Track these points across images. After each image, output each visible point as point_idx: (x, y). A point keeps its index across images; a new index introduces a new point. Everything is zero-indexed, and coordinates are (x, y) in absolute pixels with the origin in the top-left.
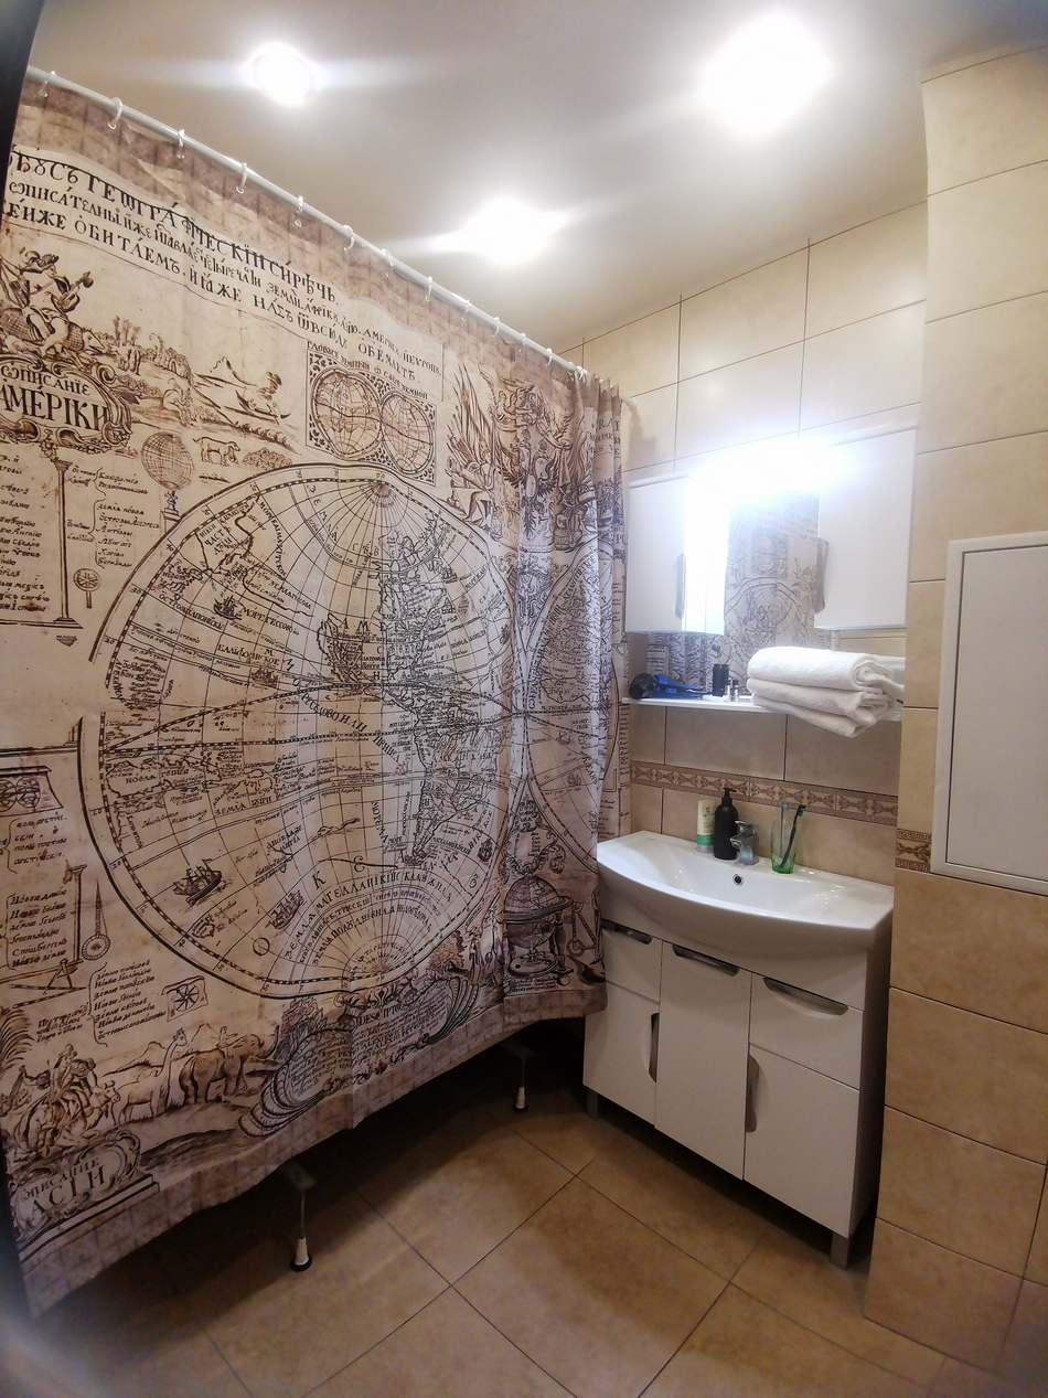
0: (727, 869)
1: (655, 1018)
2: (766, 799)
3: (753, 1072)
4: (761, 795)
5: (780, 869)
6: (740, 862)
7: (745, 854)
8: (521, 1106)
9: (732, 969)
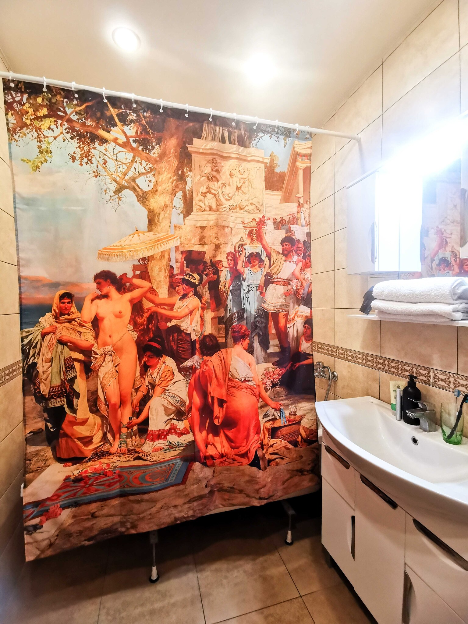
0: (410, 430)
1: (353, 518)
2: (445, 387)
3: (408, 587)
4: (441, 383)
5: (449, 439)
6: (420, 428)
7: (424, 423)
8: (289, 540)
9: (394, 505)
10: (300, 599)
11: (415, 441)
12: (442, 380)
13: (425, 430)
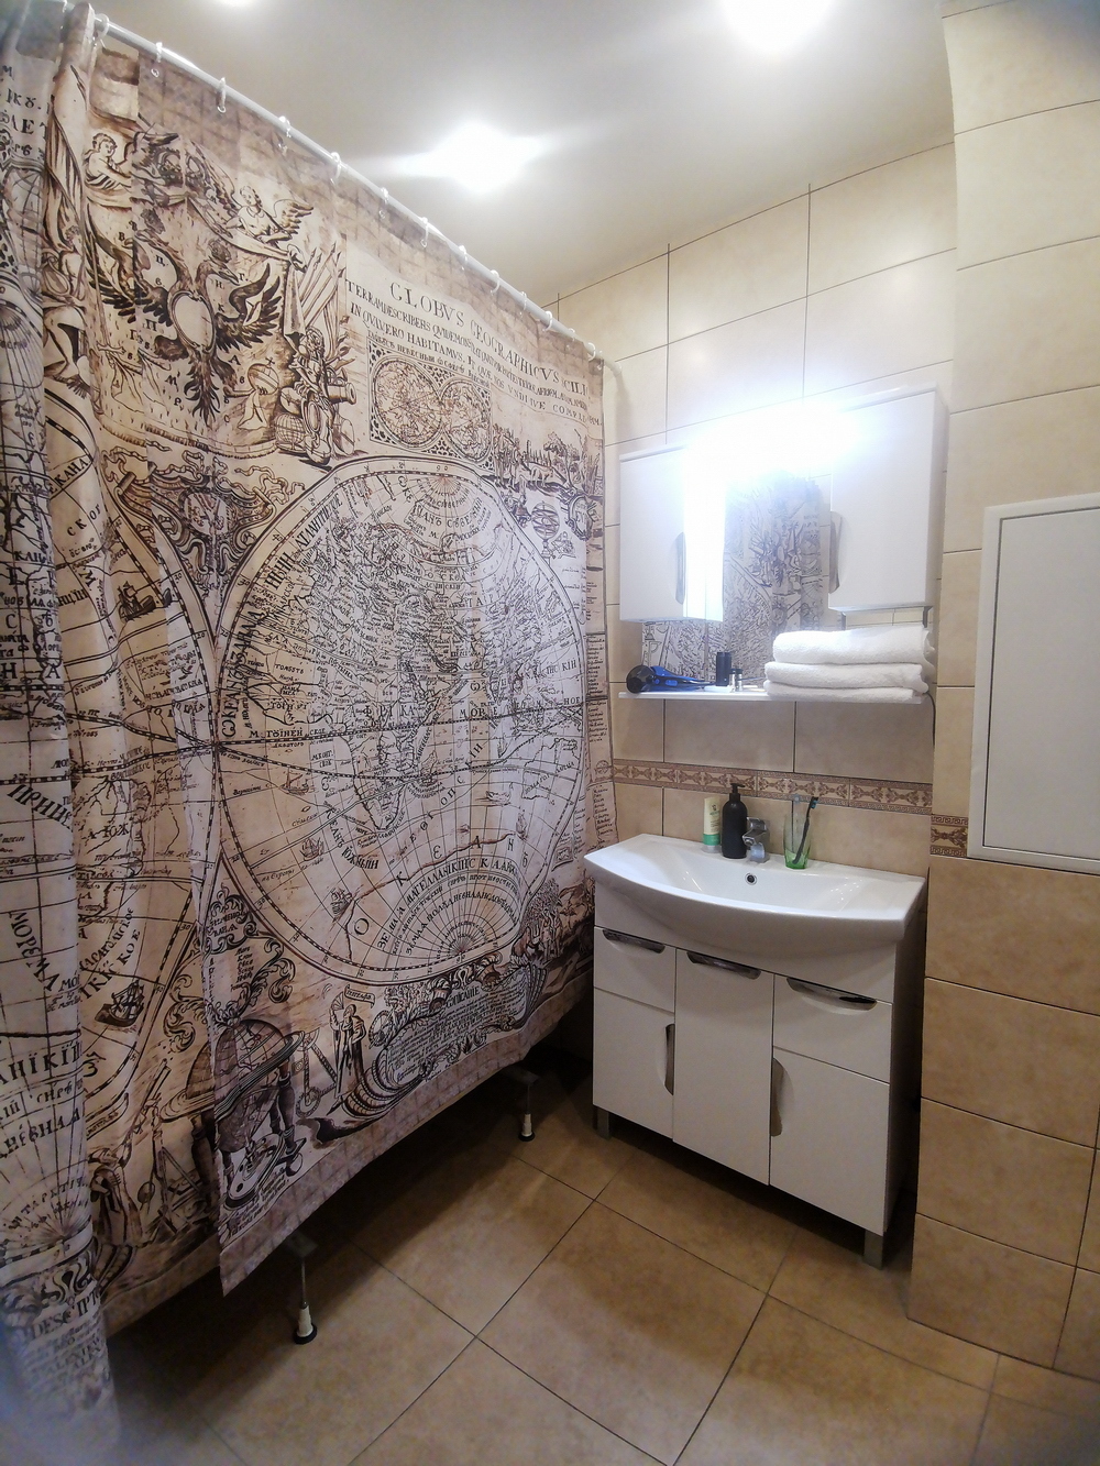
0: (739, 868)
1: (670, 1030)
2: (775, 793)
3: (777, 1074)
4: (770, 789)
5: (795, 865)
6: (751, 860)
7: (756, 852)
8: (528, 1132)
9: (751, 972)
10: (595, 1205)
11: (751, 879)
12: (772, 785)
13: (759, 861)
